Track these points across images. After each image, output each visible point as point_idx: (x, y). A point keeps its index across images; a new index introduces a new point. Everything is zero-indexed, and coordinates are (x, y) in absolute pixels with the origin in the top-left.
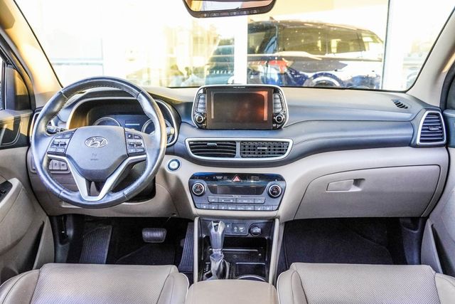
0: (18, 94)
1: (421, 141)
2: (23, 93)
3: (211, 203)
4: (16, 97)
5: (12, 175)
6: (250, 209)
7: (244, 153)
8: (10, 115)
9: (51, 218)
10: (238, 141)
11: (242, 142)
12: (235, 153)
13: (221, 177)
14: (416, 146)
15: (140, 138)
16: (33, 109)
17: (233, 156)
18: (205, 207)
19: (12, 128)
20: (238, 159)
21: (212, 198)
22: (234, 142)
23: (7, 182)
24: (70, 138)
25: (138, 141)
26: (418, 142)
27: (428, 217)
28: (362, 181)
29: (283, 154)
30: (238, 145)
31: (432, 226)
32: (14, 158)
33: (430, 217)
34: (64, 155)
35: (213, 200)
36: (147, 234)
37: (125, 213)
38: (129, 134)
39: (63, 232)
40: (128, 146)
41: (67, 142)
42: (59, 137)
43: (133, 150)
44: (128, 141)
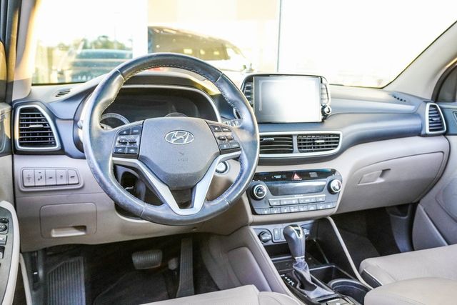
1: (430, 130)
3: (272, 207)
6: (312, 208)
7: (301, 148)
9: (24, 255)
10: (295, 135)
11: (299, 135)
12: (292, 148)
13: (279, 177)
14: (426, 136)
15: (230, 130)
17: (291, 152)
18: (266, 212)
20: (297, 154)
21: (274, 201)
22: (291, 136)
24: (140, 134)
25: (228, 134)
26: (428, 131)
27: (418, 202)
28: (388, 171)
29: (336, 147)
30: (295, 139)
31: (424, 209)
33: (421, 202)
34: (136, 156)
35: (275, 203)
36: (138, 260)
37: (133, 235)
38: (215, 127)
39: (36, 273)
40: (218, 141)
41: (138, 140)
42: (125, 133)
43: (225, 146)
44: (217, 135)
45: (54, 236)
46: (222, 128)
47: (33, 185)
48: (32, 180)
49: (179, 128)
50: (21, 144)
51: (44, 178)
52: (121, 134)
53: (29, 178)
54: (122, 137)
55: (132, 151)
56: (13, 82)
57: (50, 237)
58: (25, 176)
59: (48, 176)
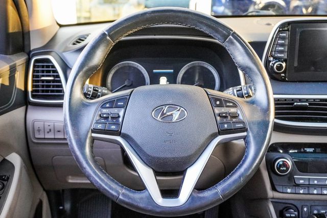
0: (11, 30)
2: (16, 30)
3: (298, 185)
4: (8, 36)
5: (10, 149)
8: (5, 63)
9: (48, 193)
13: (311, 150)
15: (235, 106)
16: (27, 51)
19: (7, 83)
21: (301, 179)
23: (5, 160)
24: (125, 107)
25: (233, 110)
32: (12, 125)
34: (118, 133)
35: (302, 182)
38: (216, 100)
39: (61, 208)
40: (218, 118)
41: (121, 114)
42: (108, 105)
43: (226, 126)
44: (217, 111)
45: (70, 181)
46: (226, 101)
47: (43, 137)
48: (42, 132)
49: (171, 102)
50: (33, 96)
51: (52, 131)
52: (103, 107)
53: (39, 131)
54: (105, 111)
55: (113, 127)
56: (29, 32)
57: (67, 182)
58: (36, 128)
59: (56, 130)
